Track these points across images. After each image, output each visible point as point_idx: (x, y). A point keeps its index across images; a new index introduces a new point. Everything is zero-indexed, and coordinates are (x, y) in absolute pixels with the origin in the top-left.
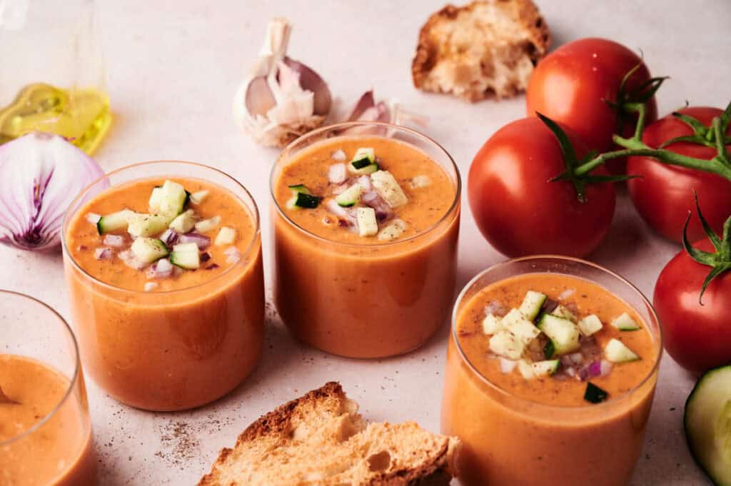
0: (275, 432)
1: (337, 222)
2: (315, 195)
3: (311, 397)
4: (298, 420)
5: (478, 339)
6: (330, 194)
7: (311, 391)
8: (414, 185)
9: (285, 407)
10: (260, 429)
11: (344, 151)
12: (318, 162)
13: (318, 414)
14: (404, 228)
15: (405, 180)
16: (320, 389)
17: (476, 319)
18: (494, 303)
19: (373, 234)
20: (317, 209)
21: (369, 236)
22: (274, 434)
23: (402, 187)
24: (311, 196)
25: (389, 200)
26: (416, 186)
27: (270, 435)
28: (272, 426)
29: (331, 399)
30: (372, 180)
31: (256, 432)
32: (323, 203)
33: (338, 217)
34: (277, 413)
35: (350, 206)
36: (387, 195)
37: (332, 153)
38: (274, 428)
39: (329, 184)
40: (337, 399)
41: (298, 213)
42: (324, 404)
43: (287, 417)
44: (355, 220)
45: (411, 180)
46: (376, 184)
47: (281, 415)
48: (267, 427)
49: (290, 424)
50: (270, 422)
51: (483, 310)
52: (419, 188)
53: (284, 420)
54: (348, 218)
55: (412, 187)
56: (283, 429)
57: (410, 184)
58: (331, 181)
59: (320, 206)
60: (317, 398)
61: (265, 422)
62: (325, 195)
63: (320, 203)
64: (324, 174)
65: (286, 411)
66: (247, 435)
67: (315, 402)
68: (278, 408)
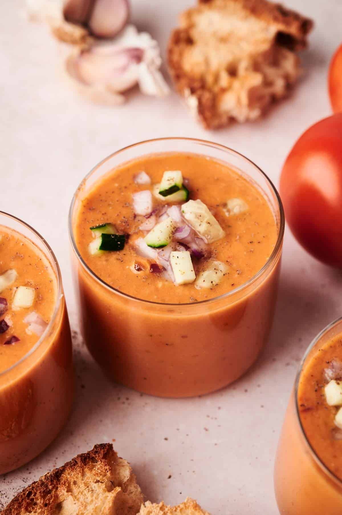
0: (41, 508)
1: (148, 267)
2: (121, 233)
3: (79, 464)
4: (66, 493)
5: (321, 413)
6: (137, 231)
7: (78, 456)
8: (229, 211)
9: (51, 476)
10: (24, 503)
11: (148, 174)
12: (120, 189)
13: (87, 485)
14: (224, 272)
15: (218, 206)
16: (88, 453)
17: (316, 387)
18: (335, 363)
19: (191, 282)
20: (124, 252)
21: (186, 285)
22: (39, 511)
23: (216, 215)
24: (115, 236)
25: (204, 235)
26: (232, 213)
27: (35, 512)
28: (37, 499)
29: (100, 466)
30: (183, 212)
31: (20, 507)
32: (131, 242)
33: (149, 261)
34: (43, 484)
35: (161, 247)
36: (201, 228)
37: (135, 177)
38: (40, 502)
39: (135, 216)
40: (107, 467)
41: (104, 258)
42: (94, 472)
43: (53, 488)
44: (168, 263)
45: (225, 205)
46: (188, 216)
47: (47, 487)
48: (32, 500)
49: (57, 497)
50: (36, 494)
51: (322, 372)
52: (235, 215)
53: (50, 492)
54: (160, 262)
55: (227, 214)
56: (49, 504)
57: (225, 210)
58: (136, 213)
59: (126, 247)
60: (85, 465)
61: (30, 493)
62: (131, 232)
63: (127, 242)
64: (128, 204)
65: (52, 481)
66: (11, 510)
67: (83, 470)
68: (43, 478)
